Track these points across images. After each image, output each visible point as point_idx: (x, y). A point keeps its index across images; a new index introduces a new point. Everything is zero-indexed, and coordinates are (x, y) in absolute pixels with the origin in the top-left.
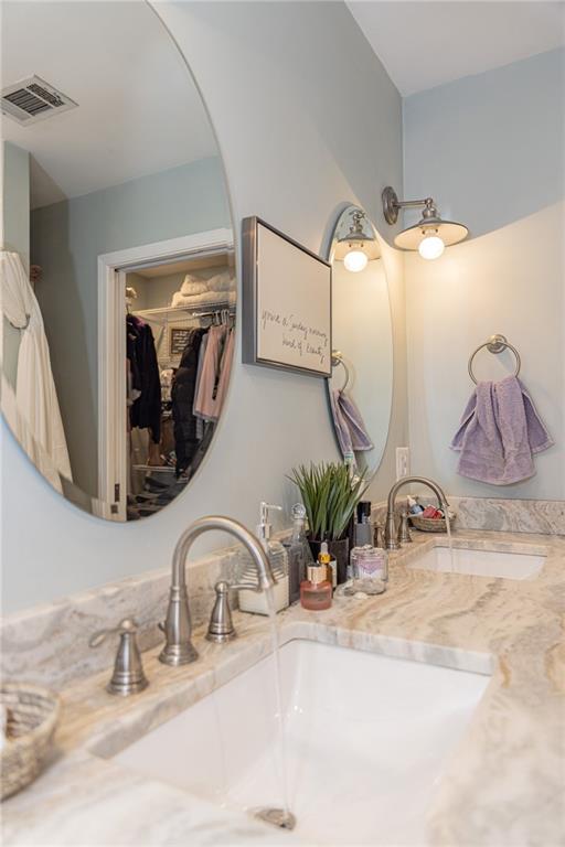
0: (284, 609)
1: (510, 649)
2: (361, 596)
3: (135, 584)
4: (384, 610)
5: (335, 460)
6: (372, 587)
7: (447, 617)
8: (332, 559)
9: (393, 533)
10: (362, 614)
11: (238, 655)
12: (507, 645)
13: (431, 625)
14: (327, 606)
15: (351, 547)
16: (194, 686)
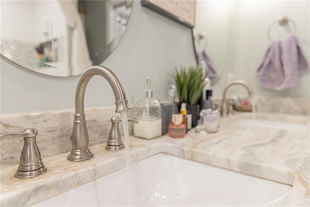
0: (158, 137)
1: (303, 167)
2: (203, 133)
3: (55, 112)
4: (215, 140)
5: (194, 65)
6: (210, 129)
7: (254, 146)
8: (188, 113)
9: (225, 110)
10: (202, 141)
11: (117, 158)
12: (299, 164)
13: (243, 149)
14: (183, 137)
15: (200, 110)
16: (76, 175)
